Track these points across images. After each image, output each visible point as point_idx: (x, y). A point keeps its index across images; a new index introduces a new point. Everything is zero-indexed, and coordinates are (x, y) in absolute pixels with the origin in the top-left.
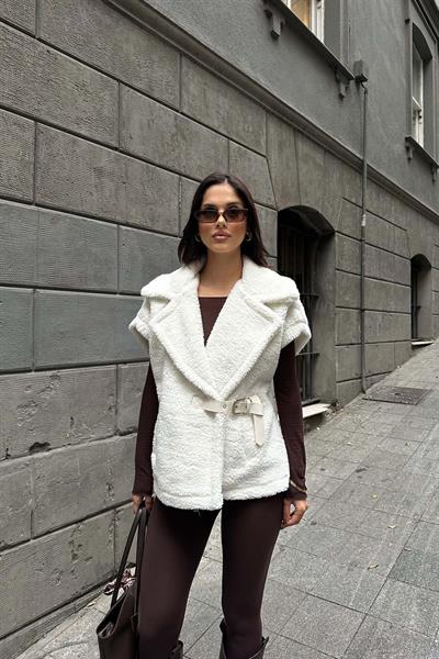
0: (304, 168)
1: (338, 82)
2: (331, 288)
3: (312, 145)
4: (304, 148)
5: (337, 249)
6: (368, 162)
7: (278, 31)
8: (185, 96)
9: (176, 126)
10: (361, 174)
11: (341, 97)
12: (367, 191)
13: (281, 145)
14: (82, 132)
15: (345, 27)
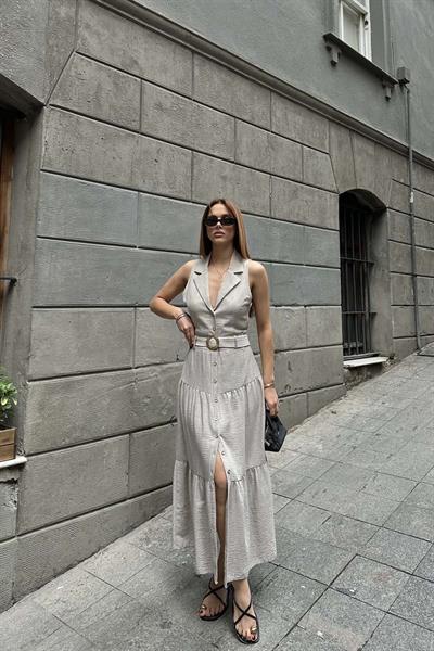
0: (358, 159)
1: (384, 87)
2: (385, 255)
3: (365, 140)
4: (358, 143)
5: (389, 222)
6: (413, 148)
7: (336, 59)
8: (274, 120)
9: (268, 142)
10: (408, 158)
11: (387, 98)
12: (413, 172)
13: (340, 144)
14: (215, 154)
15: (389, 43)
